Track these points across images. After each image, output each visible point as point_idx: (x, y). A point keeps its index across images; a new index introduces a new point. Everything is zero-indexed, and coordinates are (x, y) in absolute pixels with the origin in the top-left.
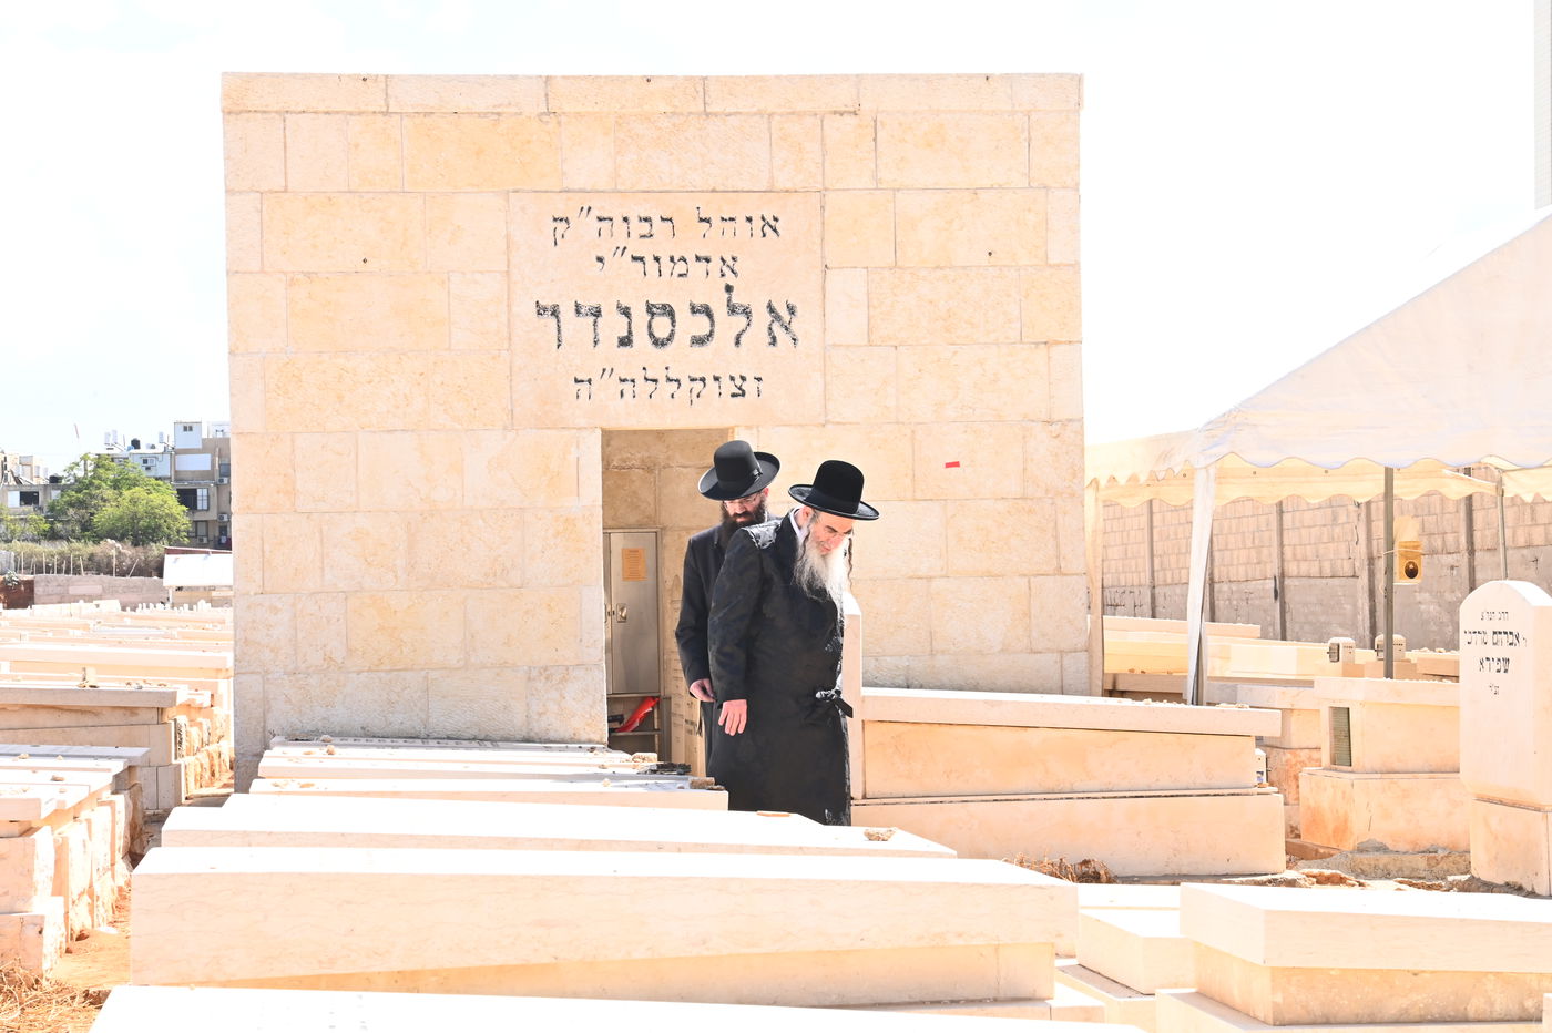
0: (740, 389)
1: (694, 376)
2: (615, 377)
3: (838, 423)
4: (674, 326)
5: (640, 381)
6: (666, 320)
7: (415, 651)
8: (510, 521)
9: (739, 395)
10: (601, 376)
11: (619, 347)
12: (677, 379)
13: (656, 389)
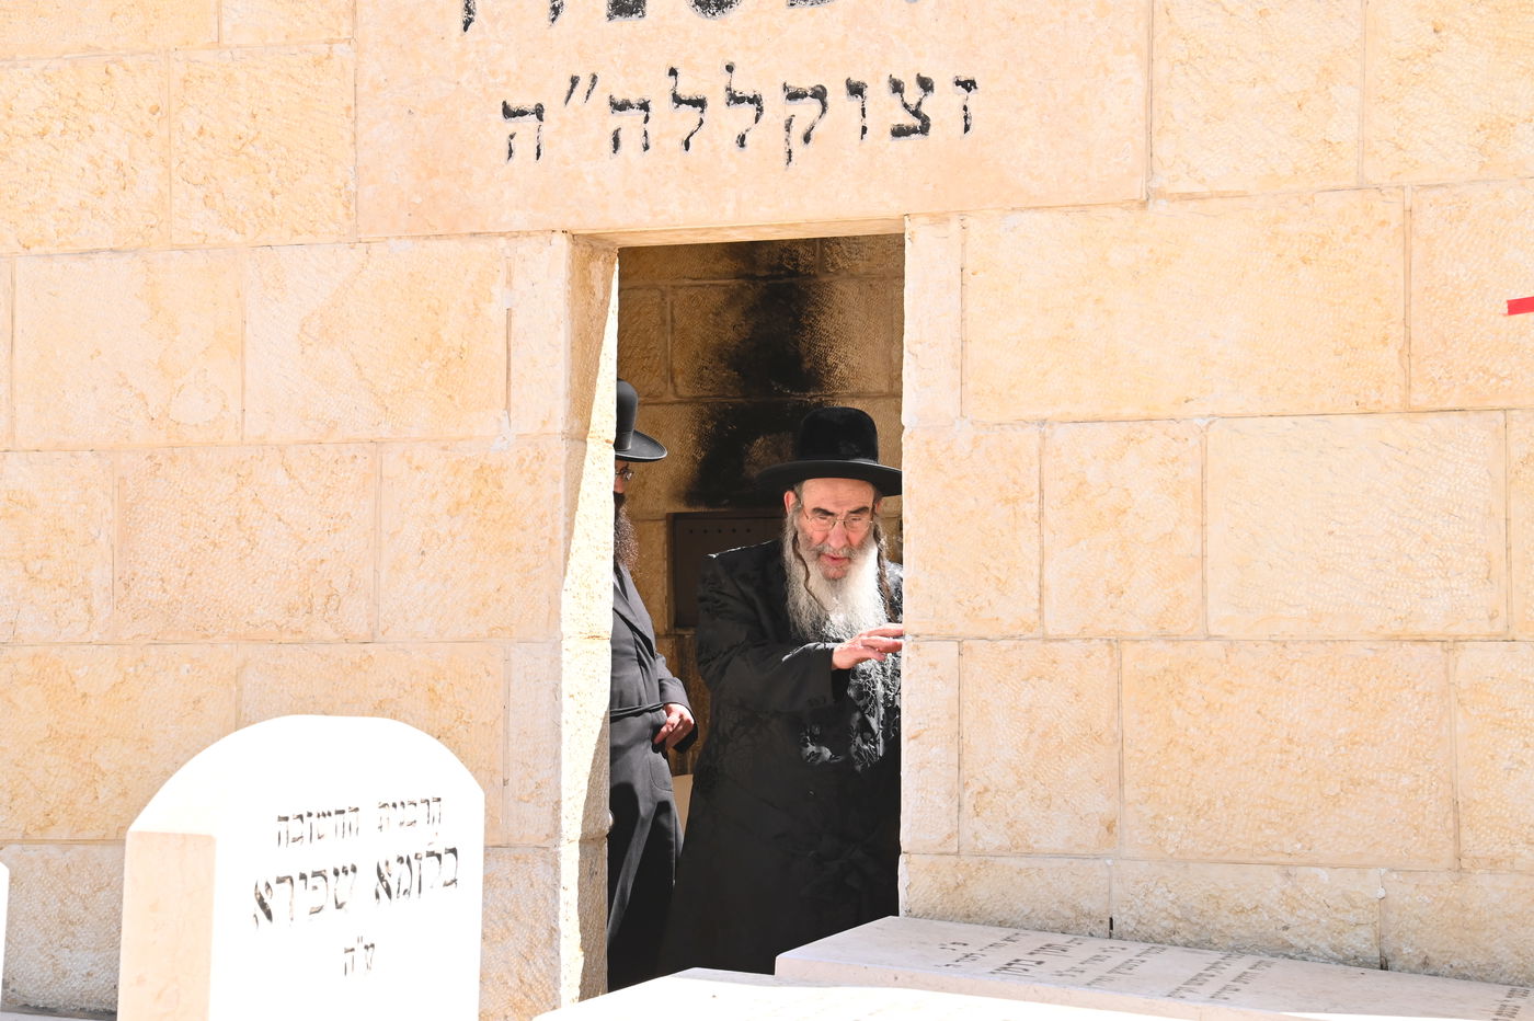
0: (916, 113)
1: (795, 84)
3: (1190, 197)
5: (661, 105)
7: (124, 794)
8: (348, 474)
9: (915, 131)
10: (565, 95)
11: (610, 17)
12: (755, 96)
13: (700, 125)
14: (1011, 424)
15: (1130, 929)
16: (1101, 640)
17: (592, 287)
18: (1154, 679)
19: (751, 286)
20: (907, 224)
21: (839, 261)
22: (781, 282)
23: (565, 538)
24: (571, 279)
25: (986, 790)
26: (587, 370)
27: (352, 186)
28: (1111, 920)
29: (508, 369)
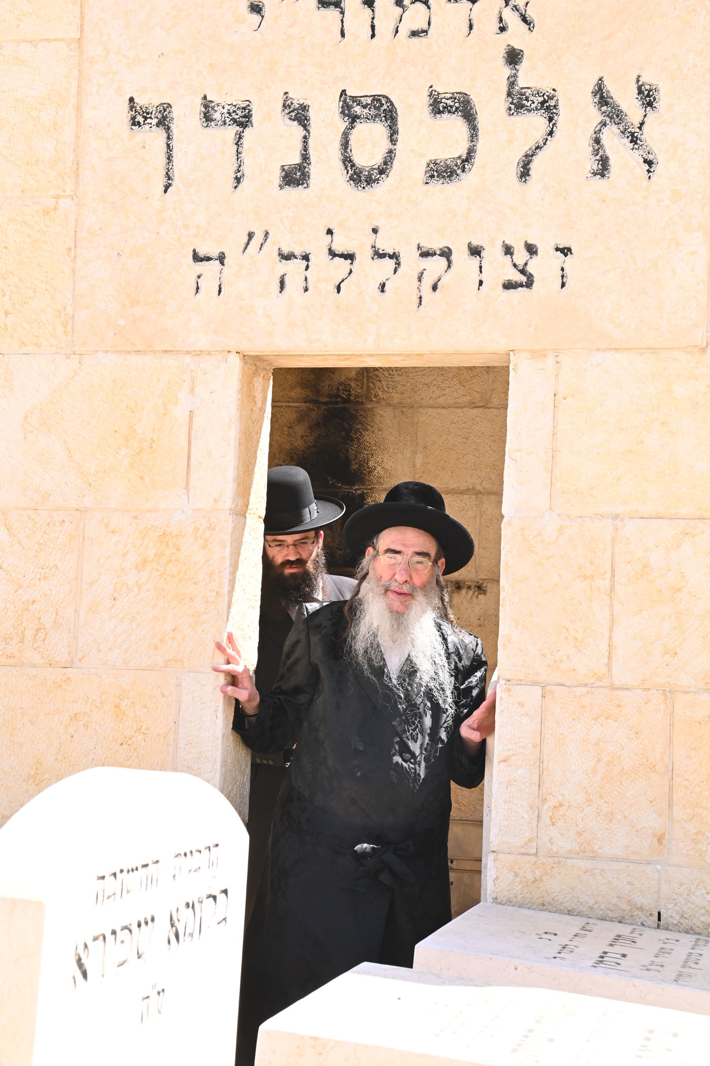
0: (523, 272)
1: (427, 245)
2: (271, 249)
4: (393, 141)
5: (320, 257)
6: (379, 129)
8: (57, 535)
9: (521, 285)
10: (243, 246)
11: (281, 187)
12: (394, 253)
13: (350, 274)
14: (590, 517)
15: (675, 922)
16: (657, 690)
17: (254, 397)
18: (700, 723)
19: (315, 408)
20: (512, 358)
21: (380, 393)
22: (337, 406)
23: (229, 592)
24: (241, 390)
25: (561, 805)
26: (249, 461)
27: (70, 310)
28: (659, 914)
29: (189, 457)
